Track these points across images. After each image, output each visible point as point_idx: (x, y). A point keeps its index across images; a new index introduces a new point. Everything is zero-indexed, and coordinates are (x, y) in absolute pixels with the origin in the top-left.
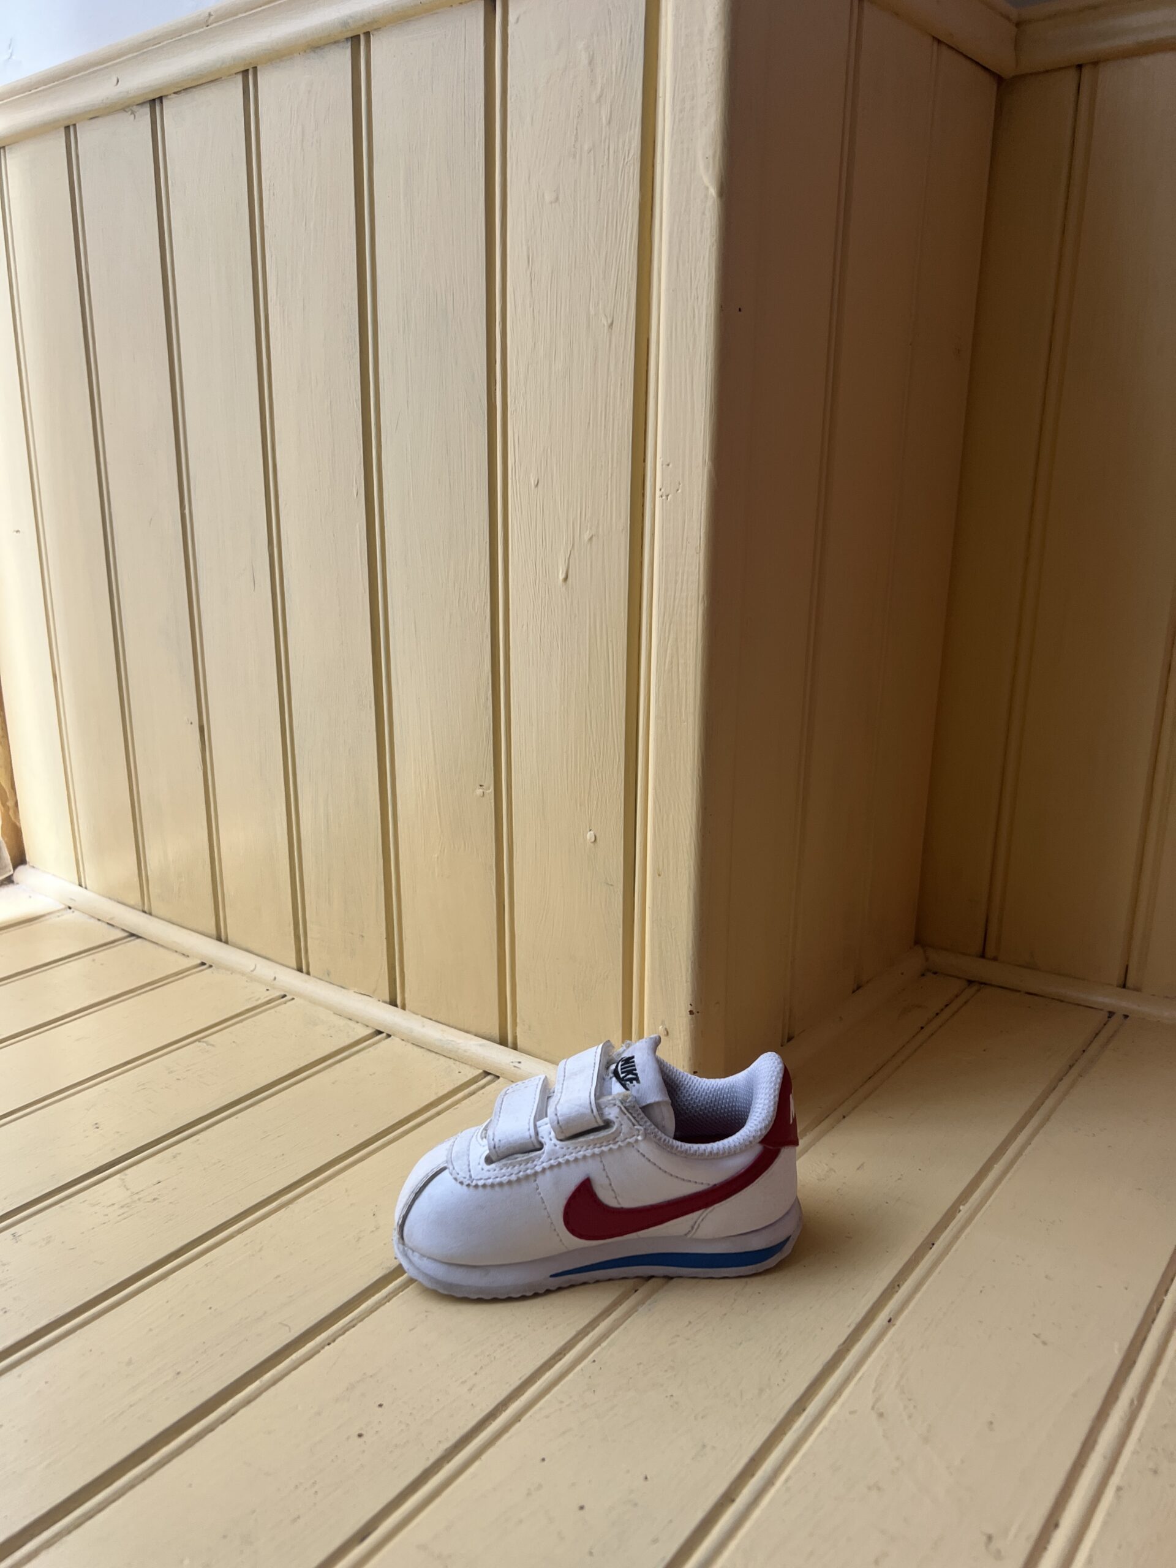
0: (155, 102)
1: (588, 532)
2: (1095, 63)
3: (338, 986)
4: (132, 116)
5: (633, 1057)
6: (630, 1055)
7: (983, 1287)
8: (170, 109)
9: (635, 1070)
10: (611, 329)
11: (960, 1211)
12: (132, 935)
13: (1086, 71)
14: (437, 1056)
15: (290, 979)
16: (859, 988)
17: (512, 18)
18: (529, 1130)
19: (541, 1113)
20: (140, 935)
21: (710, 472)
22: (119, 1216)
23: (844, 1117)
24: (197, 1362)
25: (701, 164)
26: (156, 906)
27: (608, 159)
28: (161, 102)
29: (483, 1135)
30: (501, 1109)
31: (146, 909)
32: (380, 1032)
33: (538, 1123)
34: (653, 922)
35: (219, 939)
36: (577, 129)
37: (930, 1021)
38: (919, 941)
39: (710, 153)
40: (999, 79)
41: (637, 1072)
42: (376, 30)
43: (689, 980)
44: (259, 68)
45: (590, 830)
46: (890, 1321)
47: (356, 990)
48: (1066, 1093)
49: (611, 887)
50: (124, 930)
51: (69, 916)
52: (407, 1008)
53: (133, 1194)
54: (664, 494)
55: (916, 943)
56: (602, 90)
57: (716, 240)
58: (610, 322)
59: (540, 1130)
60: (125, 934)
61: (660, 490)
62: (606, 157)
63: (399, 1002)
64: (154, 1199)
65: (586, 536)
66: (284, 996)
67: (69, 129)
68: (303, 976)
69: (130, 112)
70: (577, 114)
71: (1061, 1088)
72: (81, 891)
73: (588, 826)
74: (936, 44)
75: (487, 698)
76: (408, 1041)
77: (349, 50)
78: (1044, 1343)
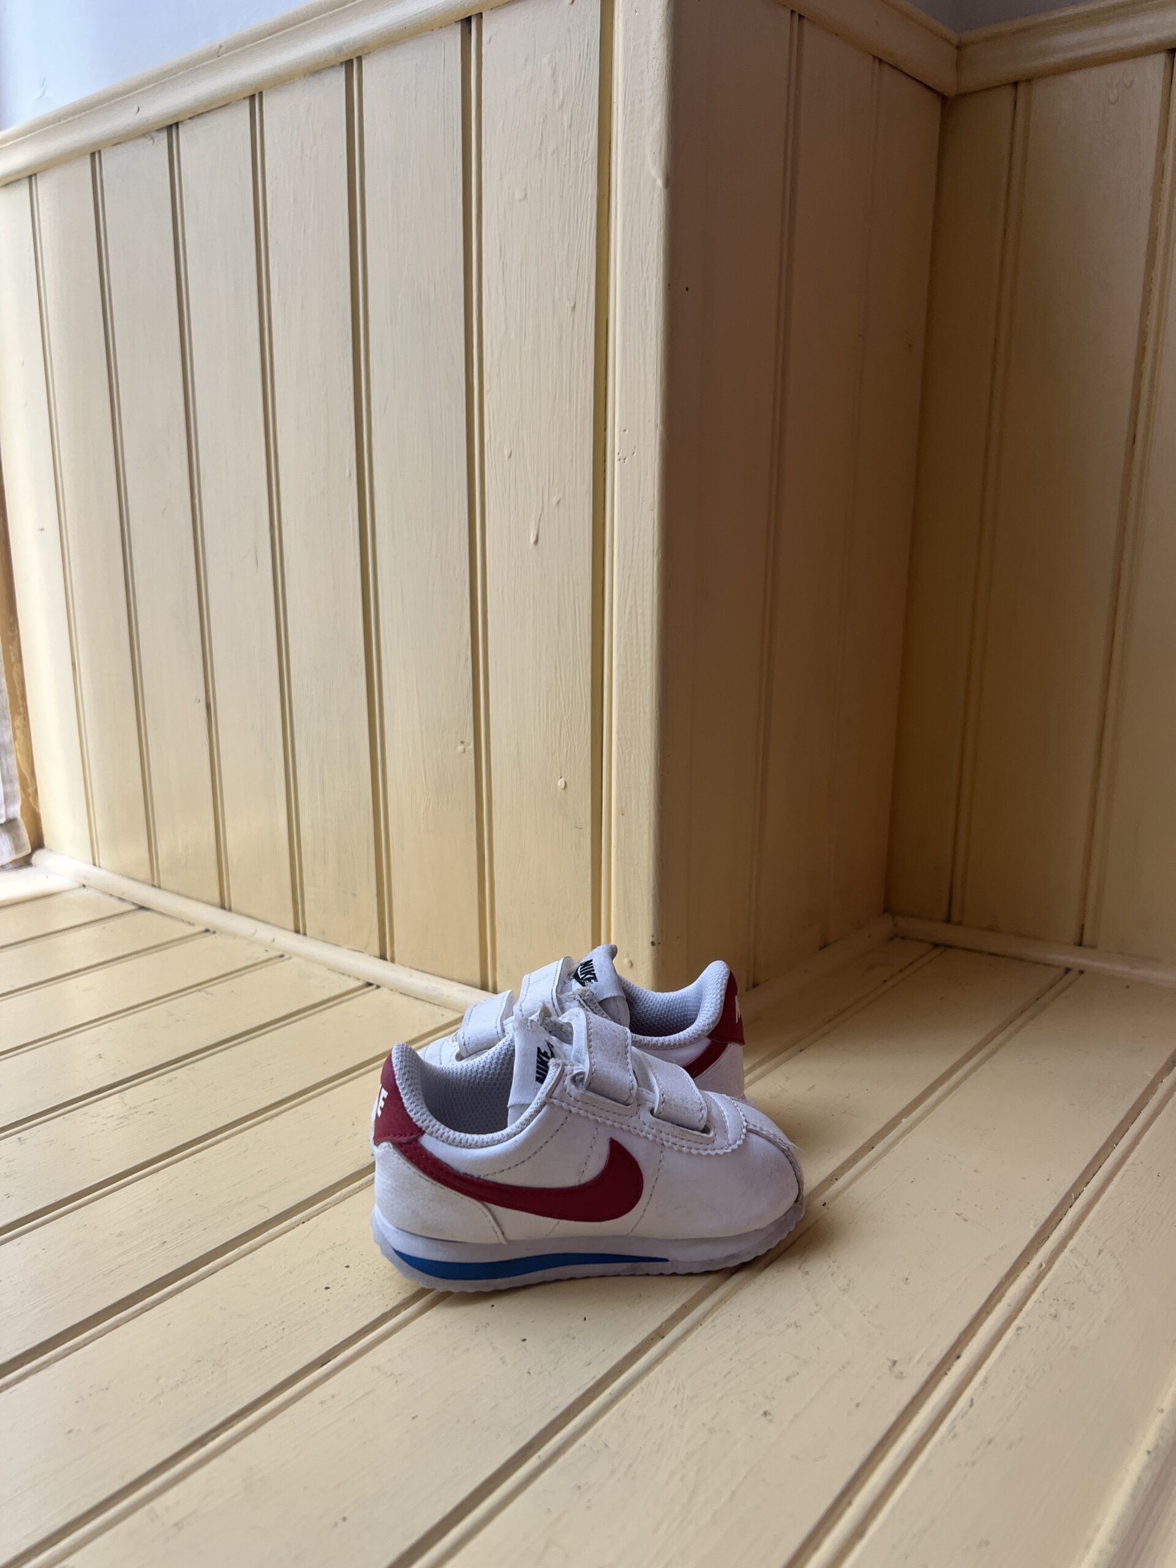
0: (172, 128)
1: (556, 497)
2: (1029, 81)
3: (331, 944)
4: (151, 142)
5: (591, 961)
6: (589, 960)
7: (915, 1178)
8: (185, 134)
9: (593, 970)
10: (574, 311)
11: (902, 1122)
12: (142, 908)
13: (1022, 88)
14: (423, 1003)
15: (288, 941)
16: (825, 946)
17: (485, 38)
18: (496, 1027)
19: (508, 1013)
20: (149, 906)
21: (661, 434)
22: (117, 1125)
23: (801, 1051)
25: (649, 159)
26: (165, 879)
27: (570, 160)
28: (178, 128)
29: (454, 1039)
30: (470, 1016)
31: (156, 883)
32: (369, 984)
33: (505, 1022)
34: (617, 859)
35: (223, 907)
36: (542, 134)
37: (893, 976)
38: (888, 909)
39: (657, 149)
40: (943, 98)
41: (595, 972)
42: (367, 54)
43: (651, 912)
44: (264, 93)
45: (561, 777)
46: (824, 1204)
47: (349, 947)
49: (581, 830)
51: (83, 891)
52: (396, 959)
53: (131, 1108)
54: (622, 458)
55: (885, 910)
56: (564, 98)
57: (663, 224)
58: (572, 304)
59: (505, 1027)
60: (132, 907)
61: (618, 454)
62: (568, 157)
63: (388, 956)
64: (150, 1113)
65: (554, 501)
66: (282, 956)
67: (94, 155)
68: (300, 937)
69: (149, 137)
70: (542, 120)
71: (1011, 1028)
72: (95, 870)
73: (559, 773)
74: (877, 62)
75: (467, 659)
76: (396, 991)
77: (344, 73)
78: (966, 1220)
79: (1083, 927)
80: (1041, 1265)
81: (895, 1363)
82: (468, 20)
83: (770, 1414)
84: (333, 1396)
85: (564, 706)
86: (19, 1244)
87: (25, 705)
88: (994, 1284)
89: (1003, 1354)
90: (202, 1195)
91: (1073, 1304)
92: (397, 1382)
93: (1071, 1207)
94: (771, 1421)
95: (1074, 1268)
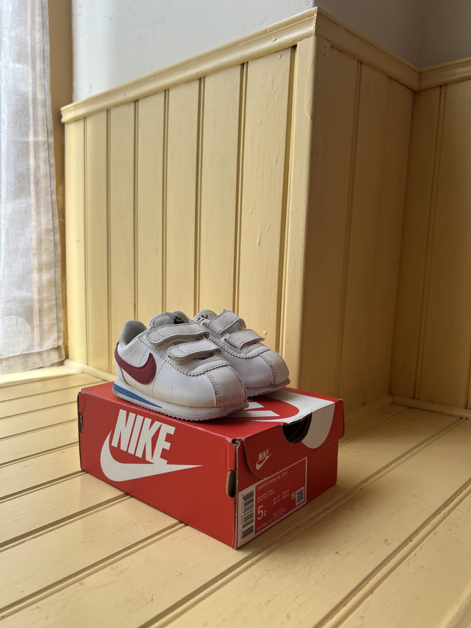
0: (136, 101)
1: (267, 227)
2: (446, 85)
4: (129, 106)
7: (397, 482)
8: (141, 103)
10: (277, 162)
11: (392, 465)
12: (104, 380)
13: (443, 88)
16: (365, 404)
21: (307, 205)
25: (306, 109)
28: (138, 101)
31: (110, 372)
36: (268, 102)
37: (391, 417)
38: (390, 393)
39: (308, 106)
40: (414, 92)
42: (207, 76)
44: (170, 89)
48: (438, 438)
50: (101, 379)
51: (83, 375)
54: (292, 213)
56: (276, 90)
57: (310, 133)
62: (276, 109)
65: (266, 229)
67: (108, 110)
69: (128, 104)
70: (268, 97)
71: (437, 436)
72: (88, 367)
73: (264, 329)
74: (389, 79)
77: (198, 82)
78: (416, 497)
79: (467, 401)
81: (387, 540)
82: (243, 64)
83: (338, 553)
84: (176, 537)
85: (267, 303)
86: (63, 484)
88: (426, 518)
89: (429, 541)
91: (457, 526)
92: (199, 534)
93: (458, 496)
94: (339, 555)
95: (458, 515)
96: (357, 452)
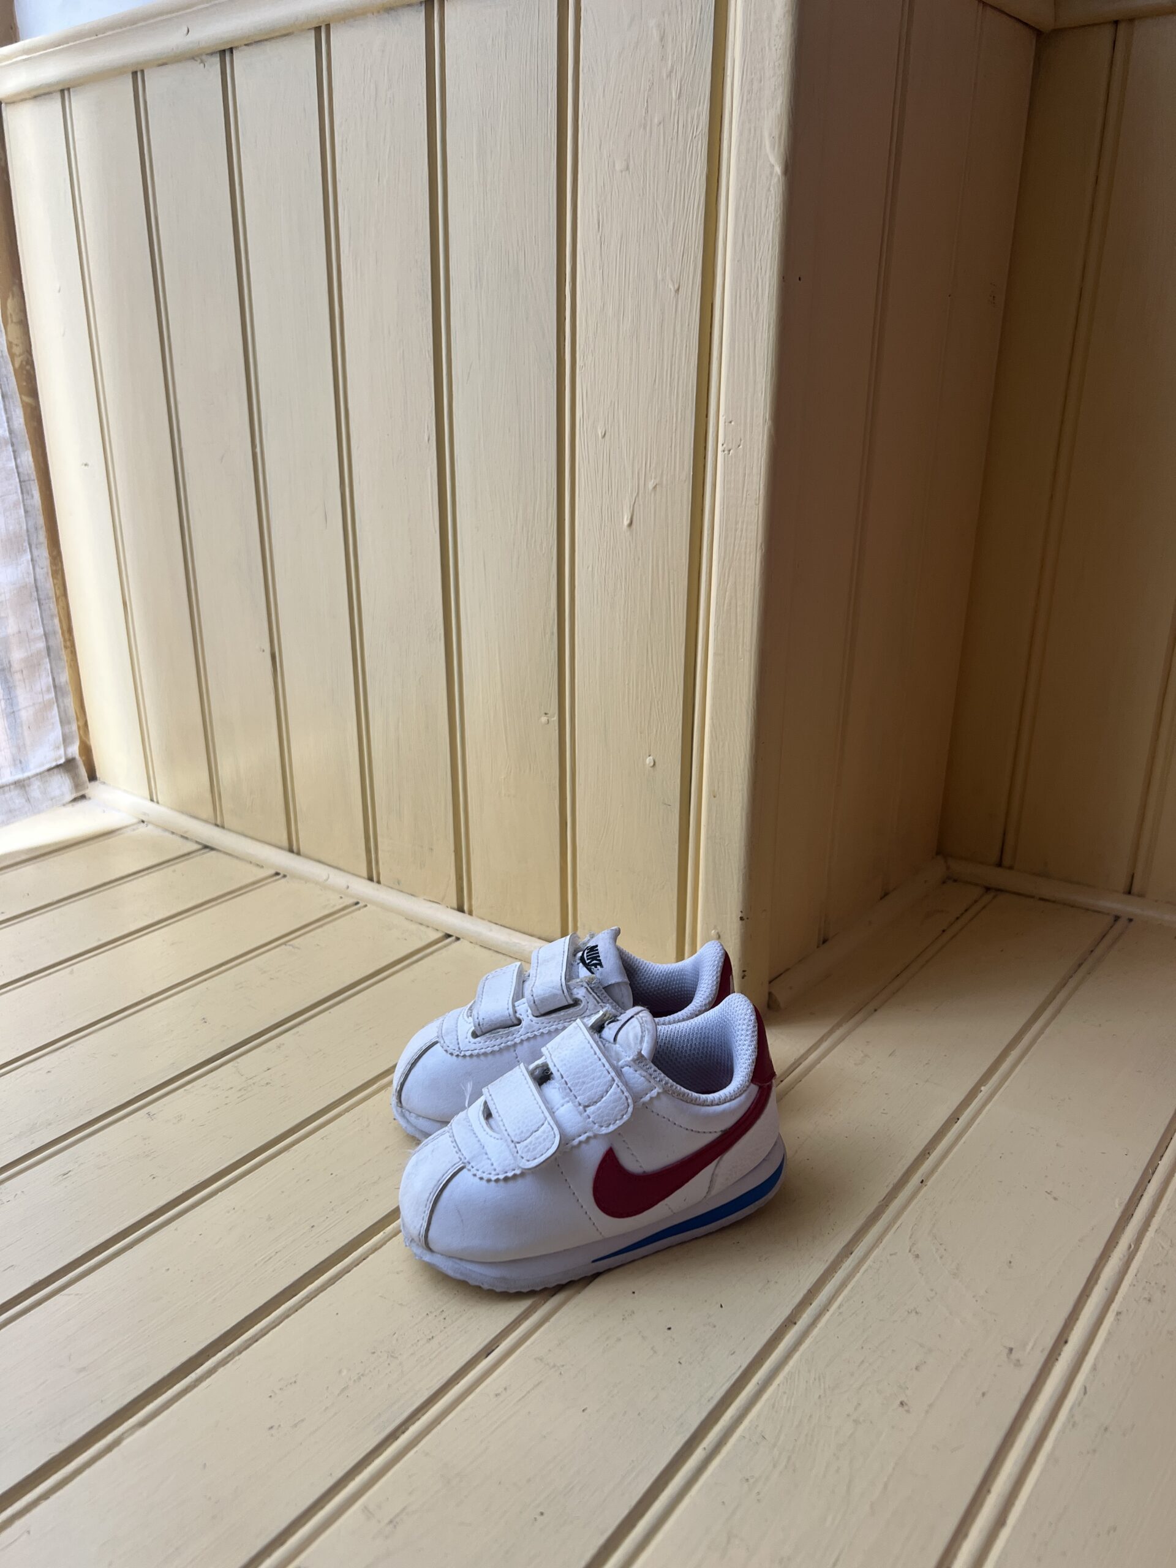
0: (225, 53)
1: (653, 481)
2: (1131, 20)
3: (408, 894)
4: (202, 65)
7: (1003, 1154)
8: (240, 60)
10: (678, 293)
11: (981, 1091)
12: (206, 847)
13: (1122, 27)
14: (504, 957)
15: (363, 888)
16: (886, 894)
20: (214, 846)
21: (769, 430)
22: (238, 1098)
23: (875, 1010)
24: (327, 1218)
25: (767, 142)
26: (228, 820)
27: (677, 133)
28: (232, 53)
31: (219, 822)
32: (449, 936)
34: (708, 838)
35: (291, 850)
36: (647, 102)
37: (951, 924)
38: (941, 851)
39: (776, 133)
40: (1038, 34)
43: (740, 890)
44: (331, 26)
45: (650, 756)
46: (922, 1182)
47: (425, 897)
48: (1076, 989)
49: (669, 807)
50: (197, 842)
51: (142, 829)
52: (474, 913)
53: (247, 1079)
54: (726, 449)
55: (938, 853)
56: (672, 66)
57: (780, 215)
58: (676, 287)
60: (196, 847)
61: (723, 445)
62: (676, 130)
63: (466, 908)
64: (267, 1084)
65: (651, 485)
66: (357, 903)
67: (137, 74)
68: (374, 885)
69: (199, 61)
70: (648, 88)
71: (1072, 984)
72: (153, 805)
73: (647, 751)
75: (552, 634)
76: (476, 944)
77: (423, 14)
78: (1055, 1199)
79: (1133, 874)
80: (1130, 1246)
81: (1011, 1350)
83: (906, 1404)
84: (505, 1389)
85: (655, 688)
86: (176, 1229)
87: (71, 638)
88: (1088, 1268)
89: (1107, 1340)
90: (336, 1175)
91: (1164, 1287)
92: (561, 1374)
93: (1149, 1182)
94: (908, 1411)
95: (1161, 1248)
96: (890, 1055)
